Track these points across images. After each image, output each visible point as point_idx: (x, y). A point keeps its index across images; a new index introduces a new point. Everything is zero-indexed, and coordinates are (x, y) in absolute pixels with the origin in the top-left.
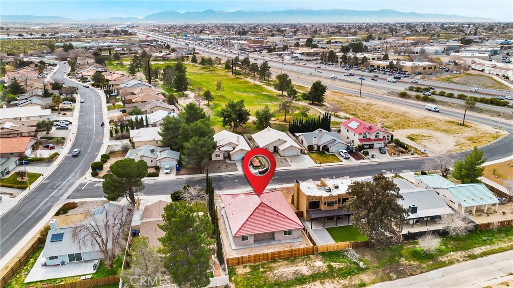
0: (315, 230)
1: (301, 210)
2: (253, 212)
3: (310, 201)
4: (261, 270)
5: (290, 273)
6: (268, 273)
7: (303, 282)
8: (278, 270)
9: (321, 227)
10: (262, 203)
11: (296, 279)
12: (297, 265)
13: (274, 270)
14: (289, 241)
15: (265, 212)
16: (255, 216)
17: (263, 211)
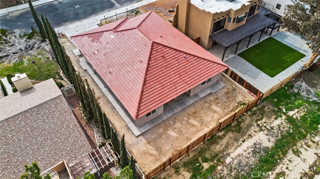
0: (227, 61)
2: (149, 64)
3: (216, 21)
4: (206, 166)
5: (249, 153)
6: (219, 168)
7: (273, 163)
8: (229, 155)
9: (231, 53)
10: (154, 43)
11: (261, 161)
12: (249, 133)
13: (225, 157)
14: (209, 92)
15: (166, 58)
16: (154, 70)
17: (162, 58)
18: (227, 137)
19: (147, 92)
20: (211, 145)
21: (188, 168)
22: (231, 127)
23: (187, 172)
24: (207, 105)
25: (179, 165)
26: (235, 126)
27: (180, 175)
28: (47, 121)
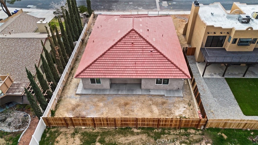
0: (208, 79)
1: (194, 46)
2: (116, 43)
3: (210, 35)
9: (219, 74)
10: (133, 30)
14: (162, 93)
15: (134, 45)
16: (117, 50)
17: (131, 43)
18: (138, 136)
19: (98, 63)
20: (119, 133)
21: (83, 138)
22: (151, 131)
23: (80, 140)
24: (150, 102)
25: (80, 131)
26: (155, 133)
27: (72, 138)
28: (25, 49)
